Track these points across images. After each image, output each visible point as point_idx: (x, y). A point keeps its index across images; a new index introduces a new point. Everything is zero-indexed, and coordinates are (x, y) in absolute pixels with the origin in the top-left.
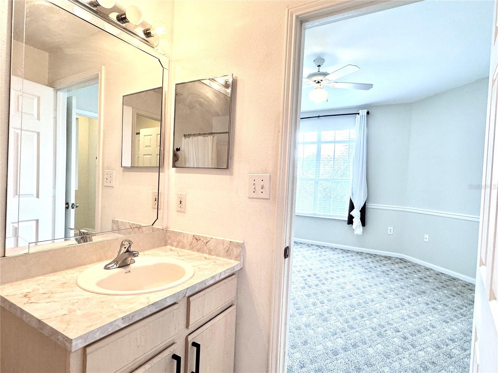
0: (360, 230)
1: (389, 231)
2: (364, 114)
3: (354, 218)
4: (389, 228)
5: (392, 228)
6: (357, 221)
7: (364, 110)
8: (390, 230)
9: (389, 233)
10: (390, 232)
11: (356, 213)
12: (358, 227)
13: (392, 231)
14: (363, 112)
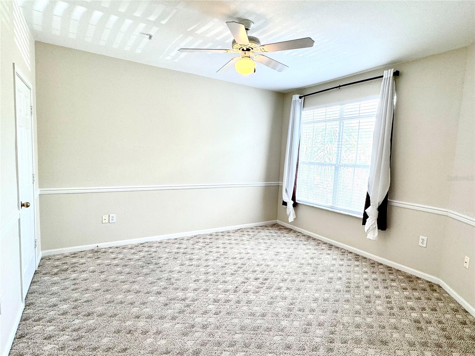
0: (374, 235)
1: (421, 241)
2: (389, 76)
3: (368, 217)
4: (421, 237)
5: (425, 238)
6: (372, 221)
7: (389, 70)
8: (423, 240)
9: (420, 244)
10: (422, 243)
11: (373, 212)
12: (371, 229)
13: (425, 242)
14: (388, 74)
